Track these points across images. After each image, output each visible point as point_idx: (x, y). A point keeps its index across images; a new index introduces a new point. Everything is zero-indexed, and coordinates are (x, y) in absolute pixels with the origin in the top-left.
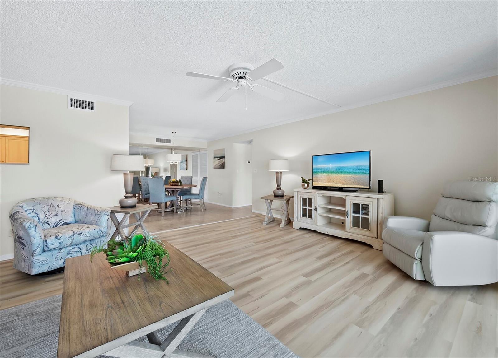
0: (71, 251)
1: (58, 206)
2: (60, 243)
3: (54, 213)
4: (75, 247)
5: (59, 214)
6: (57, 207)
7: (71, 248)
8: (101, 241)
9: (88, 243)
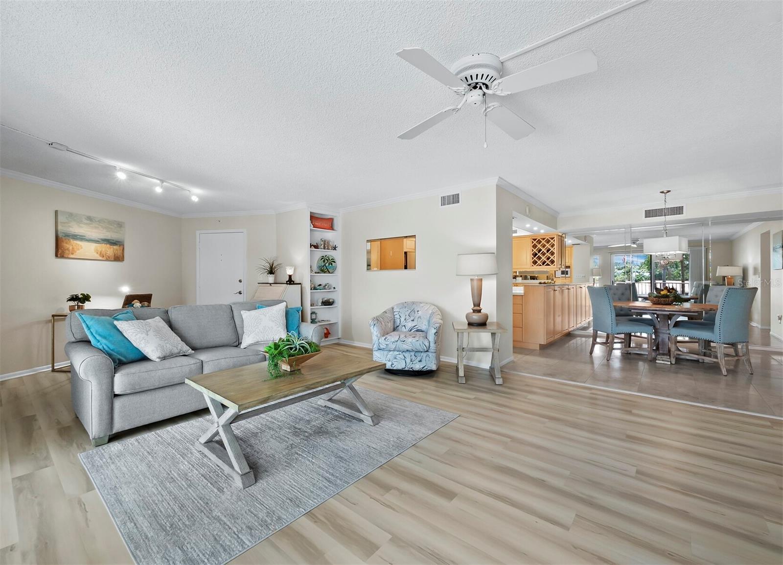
0: (398, 356)
1: (418, 311)
2: (387, 345)
3: (412, 318)
4: (401, 353)
5: (416, 320)
6: (416, 313)
7: (398, 353)
8: (426, 357)
9: (413, 354)
